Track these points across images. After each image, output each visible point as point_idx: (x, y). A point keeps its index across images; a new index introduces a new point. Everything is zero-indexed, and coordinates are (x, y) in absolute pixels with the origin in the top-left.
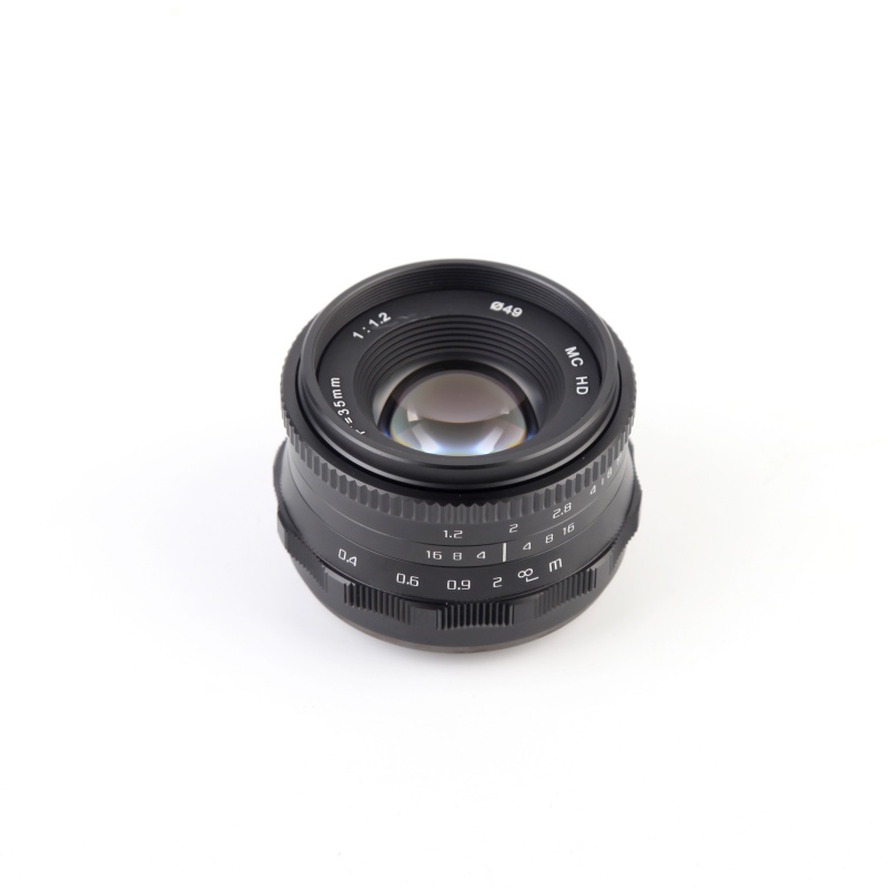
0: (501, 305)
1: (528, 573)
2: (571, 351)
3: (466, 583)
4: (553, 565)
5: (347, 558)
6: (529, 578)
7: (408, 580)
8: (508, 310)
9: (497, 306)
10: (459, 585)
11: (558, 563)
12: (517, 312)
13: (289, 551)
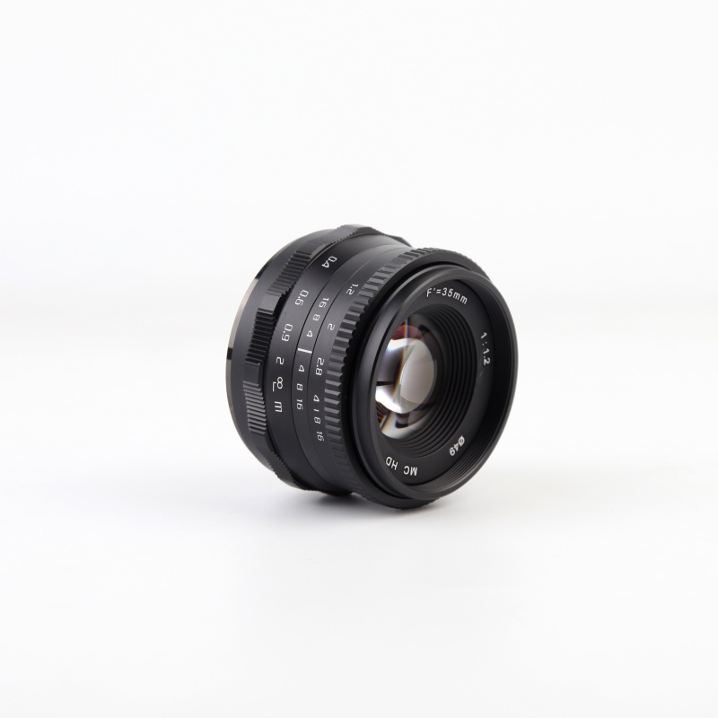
0: (461, 444)
1: (280, 385)
2: (414, 471)
3: (287, 338)
4: (279, 405)
5: (329, 262)
6: (276, 385)
7: (302, 298)
8: (456, 446)
9: (461, 441)
10: (287, 332)
11: (279, 409)
12: (452, 452)
13: (342, 227)
